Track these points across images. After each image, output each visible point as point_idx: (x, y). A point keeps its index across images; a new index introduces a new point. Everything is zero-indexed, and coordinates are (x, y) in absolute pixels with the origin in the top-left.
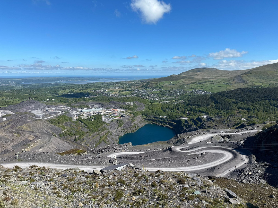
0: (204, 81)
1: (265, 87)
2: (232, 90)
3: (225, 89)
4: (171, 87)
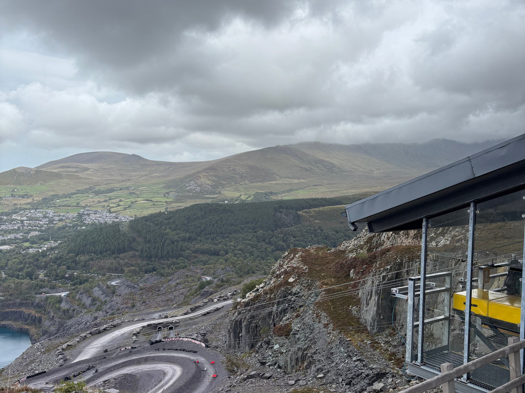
0: (110, 187)
1: (245, 201)
2: (179, 209)
3: (162, 207)
4: (15, 204)
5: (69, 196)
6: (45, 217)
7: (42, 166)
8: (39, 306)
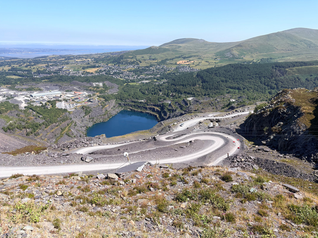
0: (189, 55)
1: (256, 63)
2: (221, 66)
3: (213, 65)
4: (151, 63)
5: (172, 59)
6: (163, 69)
7: (161, 46)
8: (160, 106)
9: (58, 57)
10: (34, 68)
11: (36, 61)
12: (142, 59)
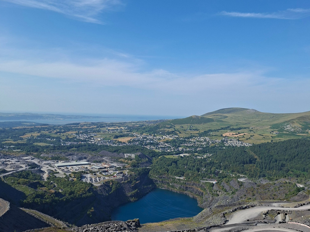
0: (238, 126)
4: (191, 134)
5: (218, 130)
6: (205, 141)
7: (204, 115)
8: (201, 187)
9: (90, 125)
10: (63, 135)
11: (67, 128)
12: (182, 129)
